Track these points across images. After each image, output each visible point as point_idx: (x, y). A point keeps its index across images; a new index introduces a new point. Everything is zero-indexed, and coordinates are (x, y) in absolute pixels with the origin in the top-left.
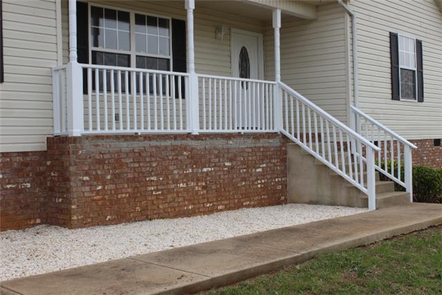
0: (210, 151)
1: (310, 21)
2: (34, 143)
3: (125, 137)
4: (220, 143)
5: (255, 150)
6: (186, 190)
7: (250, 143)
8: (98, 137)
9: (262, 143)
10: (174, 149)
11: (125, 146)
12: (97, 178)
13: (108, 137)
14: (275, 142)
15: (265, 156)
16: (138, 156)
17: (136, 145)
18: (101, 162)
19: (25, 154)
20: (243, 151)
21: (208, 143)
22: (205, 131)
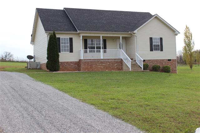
0: (105, 61)
1: (131, 37)
2: (77, 60)
3: (89, 59)
4: (107, 60)
5: (114, 62)
6: (100, 67)
7: (114, 60)
8: (85, 59)
9: (116, 60)
10: (98, 61)
11: (89, 60)
12: (85, 65)
13: (87, 59)
14: (120, 60)
15: (117, 62)
16: (91, 62)
17: (91, 60)
18: (86, 63)
19: (76, 62)
20: (112, 61)
21: (104, 60)
22: (104, 58)
